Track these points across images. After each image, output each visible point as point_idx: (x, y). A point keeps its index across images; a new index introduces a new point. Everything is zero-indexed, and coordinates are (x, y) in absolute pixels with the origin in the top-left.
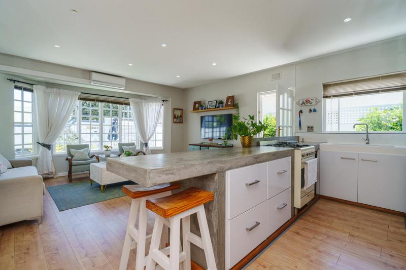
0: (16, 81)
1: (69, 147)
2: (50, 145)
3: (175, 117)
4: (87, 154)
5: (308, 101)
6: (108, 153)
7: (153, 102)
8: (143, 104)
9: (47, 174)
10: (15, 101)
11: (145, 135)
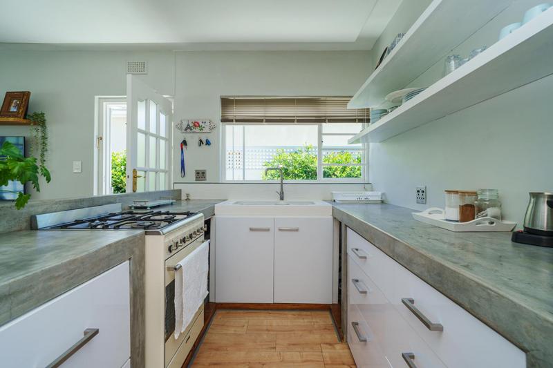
5: (196, 125)
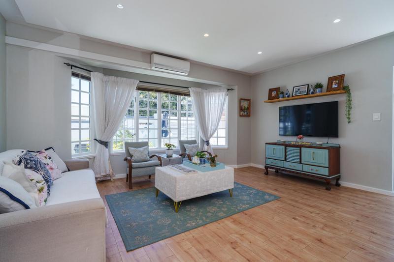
0: (74, 66)
1: (128, 145)
2: (107, 142)
3: (241, 109)
4: (147, 153)
6: (170, 152)
7: (216, 92)
8: (205, 94)
9: (105, 176)
10: (72, 91)
11: (207, 131)
